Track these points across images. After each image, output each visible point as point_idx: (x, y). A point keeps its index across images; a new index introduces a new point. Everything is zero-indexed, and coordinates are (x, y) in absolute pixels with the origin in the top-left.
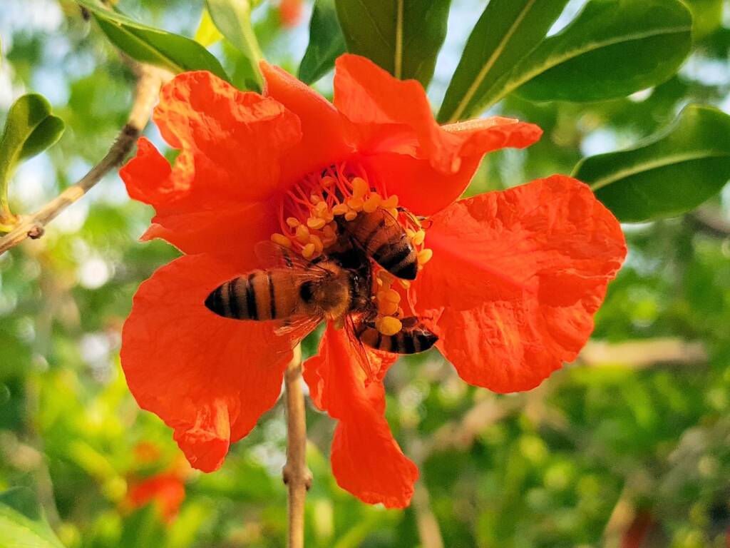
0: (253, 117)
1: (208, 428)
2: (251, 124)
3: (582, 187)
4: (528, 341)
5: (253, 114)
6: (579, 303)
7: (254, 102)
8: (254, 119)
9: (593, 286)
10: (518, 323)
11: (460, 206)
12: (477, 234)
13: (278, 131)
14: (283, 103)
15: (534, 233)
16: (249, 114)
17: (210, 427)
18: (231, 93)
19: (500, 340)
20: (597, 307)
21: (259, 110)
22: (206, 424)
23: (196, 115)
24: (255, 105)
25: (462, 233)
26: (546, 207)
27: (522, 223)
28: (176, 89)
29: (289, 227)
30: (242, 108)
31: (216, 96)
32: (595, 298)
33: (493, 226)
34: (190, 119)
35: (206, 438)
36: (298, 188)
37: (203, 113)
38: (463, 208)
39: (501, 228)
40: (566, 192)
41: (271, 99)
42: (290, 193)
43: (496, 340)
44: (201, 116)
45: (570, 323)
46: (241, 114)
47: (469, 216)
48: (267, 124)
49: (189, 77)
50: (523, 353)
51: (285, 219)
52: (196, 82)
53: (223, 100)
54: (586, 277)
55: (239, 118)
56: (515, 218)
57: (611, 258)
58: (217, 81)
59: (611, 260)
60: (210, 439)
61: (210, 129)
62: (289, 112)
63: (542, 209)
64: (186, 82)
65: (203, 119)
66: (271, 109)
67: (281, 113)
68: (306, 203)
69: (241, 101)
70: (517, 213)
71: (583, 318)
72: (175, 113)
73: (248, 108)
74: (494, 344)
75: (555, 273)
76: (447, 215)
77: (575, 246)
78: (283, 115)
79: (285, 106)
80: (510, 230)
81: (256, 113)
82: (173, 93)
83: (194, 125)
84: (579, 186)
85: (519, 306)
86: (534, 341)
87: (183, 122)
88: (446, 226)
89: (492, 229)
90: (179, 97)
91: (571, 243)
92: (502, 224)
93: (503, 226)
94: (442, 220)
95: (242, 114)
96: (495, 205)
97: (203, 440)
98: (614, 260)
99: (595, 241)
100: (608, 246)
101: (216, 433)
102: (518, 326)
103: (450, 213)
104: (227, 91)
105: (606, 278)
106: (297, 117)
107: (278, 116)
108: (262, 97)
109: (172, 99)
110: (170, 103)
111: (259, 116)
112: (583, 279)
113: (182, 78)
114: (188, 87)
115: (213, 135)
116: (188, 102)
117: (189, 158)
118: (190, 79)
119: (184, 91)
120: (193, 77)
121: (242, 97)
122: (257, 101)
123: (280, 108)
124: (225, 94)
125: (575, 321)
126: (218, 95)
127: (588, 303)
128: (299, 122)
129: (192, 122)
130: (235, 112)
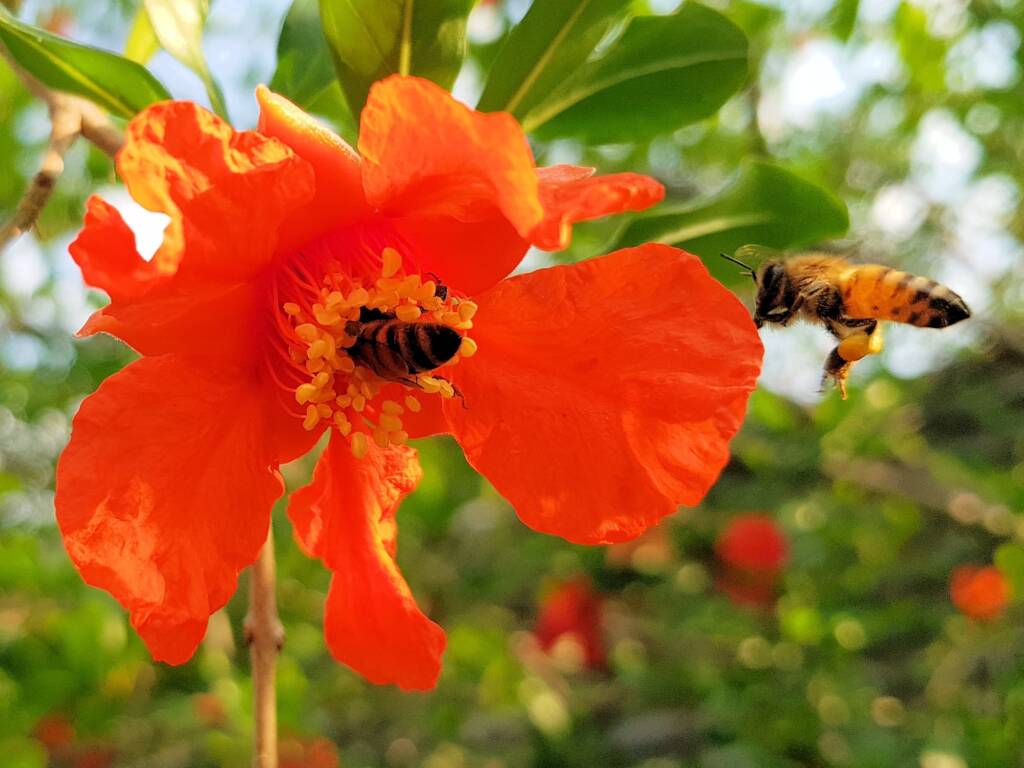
2: (249, 176)
3: (691, 260)
5: (252, 162)
6: (710, 423)
7: (255, 146)
8: (252, 167)
9: (728, 400)
12: (535, 322)
13: (283, 185)
14: (292, 148)
16: (247, 162)
18: (223, 134)
20: (734, 430)
21: (259, 155)
23: (175, 165)
24: (254, 150)
25: (514, 321)
26: (636, 285)
28: (149, 127)
29: (286, 315)
30: (237, 155)
31: (204, 139)
32: (732, 418)
33: (560, 312)
34: (168, 170)
35: (177, 619)
37: (184, 161)
38: (517, 287)
41: (275, 141)
42: (288, 270)
44: (183, 165)
45: (693, 452)
46: (235, 161)
47: (525, 297)
48: (269, 176)
49: (168, 109)
50: (616, 490)
51: (282, 305)
52: (174, 115)
53: (213, 143)
54: (716, 388)
55: (234, 169)
56: (591, 301)
57: (744, 359)
58: (205, 116)
59: (743, 363)
60: (182, 621)
61: (195, 185)
62: (298, 158)
63: (631, 290)
64: (163, 115)
65: (184, 170)
66: (274, 154)
67: (288, 160)
68: (314, 289)
69: (235, 144)
71: (713, 445)
72: (148, 161)
73: (245, 155)
75: (663, 381)
76: (496, 295)
77: (686, 342)
78: (290, 164)
79: (294, 150)
80: (585, 318)
81: (255, 159)
82: (143, 133)
83: (172, 179)
84: (686, 259)
87: (158, 173)
88: (492, 312)
89: (559, 317)
90: (151, 137)
91: (682, 338)
95: (237, 163)
96: (563, 283)
97: (173, 622)
98: (748, 362)
100: (735, 342)
101: (190, 611)
103: (499, 293)
104: (219, 129)
105: (748, 390)
106: (309, 165)
107: (284, 164)
108: (263, 138)
109: (143, 142)
110: (139, 147)
111: (259, 164)
112: (712, 390)
113: (157, 110)
114: (164, 123)
115: (198, 192)
116: (163, 145)
117: (178, 227)
118: (168, 112)
119: (159, 130)
120: (171, 110)
121: (237, 138)
122: (257, 143)
123: (287, 153)
124: (217, 134)
125: (700, 449)
126: (206, 135)
127: (722, 425)
128: (312, 172)
129: (169, 175)
130: (228, 159)
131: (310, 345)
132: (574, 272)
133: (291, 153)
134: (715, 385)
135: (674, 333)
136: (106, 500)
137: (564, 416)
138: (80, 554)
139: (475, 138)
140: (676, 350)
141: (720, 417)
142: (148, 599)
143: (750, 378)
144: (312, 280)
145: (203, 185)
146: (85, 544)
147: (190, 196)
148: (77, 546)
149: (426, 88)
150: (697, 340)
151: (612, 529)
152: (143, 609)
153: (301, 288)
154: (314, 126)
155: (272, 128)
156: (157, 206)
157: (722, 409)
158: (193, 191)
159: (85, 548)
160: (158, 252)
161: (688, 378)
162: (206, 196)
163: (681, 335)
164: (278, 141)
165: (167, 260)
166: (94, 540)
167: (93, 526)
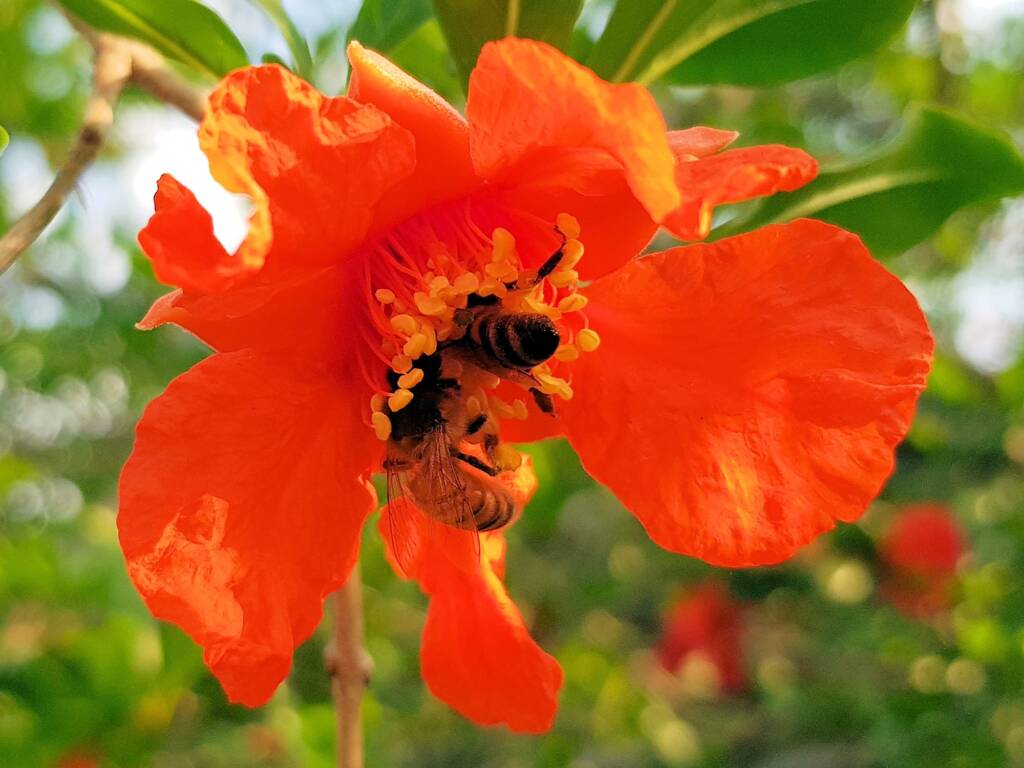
0: (344, 137)
1: (260, 639)
2: (342, 149)
4: (772, 485)
5: (344, 132)
6: (872, 429)
7: (349, 113)
8: (346, 140)
9: (894, 400)
10: (753, 454)
11: (642, 266)
13: (380, 157)
14: (390, 115)
16: (339, 132)
17: (263, 637)
18: (312, 102)
19: (716, 479)
20: (900, 436)
21: (353, 124)
22: (256, 630)
23: (258, 138)
24: (349, 120)
28: (228, 95)
29: (379, 303)
30: (328, 124)
31: (291, 107)
32: (899, 421)
34: (250, 144)
35: (257, 655)
37: (268, 134)
38: (647, 269)
41: (370, 107)
42: (382, 251)
43: (711, 481)
44: (267, 138)
45: (853, 460)
46: (325, 132)
47: (659, 281)
48: (365, 149)
49: (248, 76)
50: (762, 503)
51: (374, 292)
52: (258, 82)
53: (302, 112)
54: (881, 387)
55: (325, 140)
57: (911, 355)
58: (291, 80)
59: (912, 358)
60: (263, 658)
61: (280, 160)
62: (397, 126)
64: (244, 82)
65: (268, 143)
66: (370, 122)
67: (386, 128)
68: (414, 273)
69: (326, 111)
71: (876, 452)
72: (228, 135)
73: (336, 124)
74: (707, 486)
75: (819, 378)
76: (621, 278)
77: (844, 334)
78: (388, 133)
79: (392, 116)
81: (348, 129)
82: (223, 103)
83: (254, 154)
84: (845, 236)
85: (751, 427)
86: (782, 484)
87: (239, 148)
88: (618, 296)
90: (231, 107)
91: (841, 328)
95: (327, 133)
96: (700, 263)
97: (253, 659)
98: (916, 357)
99: (877, 326)
100: (902, 332)
101: (273, 647)
102: (755, 460)
103: (626, 276)
104: (307, 96)
105: (915, 389)
106: (409, 133)
107: (382, 135)
108: (357, 104)
109: (222, 112)
110: (218, 118)
111: (353, 135)
112: (876, 389)
113: (239, 77)
114: (245, 91)
115: (284, 169)
116: (245, 116)
117: (265, 215)
118: (250, 78)
119: (240, 99)
120: (254, 75)
121: (328, 105)
122: (350, 109)
123: (384, 120)
124: (305, 102)
125: (861, 457)
126: (294, 103)
127: (887, 429)
128: (413, 141)
129: (251, 149)
130: (318, 130)
131: (408, 339)
132: (713, 252)
133: (388, 119)
134: (879, 384)
135: (830, 323)
136: (175, 520)
138: (146, 581)
139: (603, 111)
140: (832, 342)
141: (885, 420)
142: (224, 634)
143: (918, 375)
144: (412, 264)
145: (290, 160)
146: (152, 570)
147: (275, 173)
148: (143, 572)
149: (546, 52)
150: (856, 331)
151: (757, 548)
152: (219, 645)
153: (397, 271)
154: (414, 87)
155: (366, 92)
156: (237, 186)
157: (888, 411)
158: (279, 169)
159: (151, 575)
160: (244, 244)
161: (846, 376)
162: (294, 172)
163: (840, 325)
164: (373, 106)
165: (253, 252)
166: (163, 565)
167: (160, 550)
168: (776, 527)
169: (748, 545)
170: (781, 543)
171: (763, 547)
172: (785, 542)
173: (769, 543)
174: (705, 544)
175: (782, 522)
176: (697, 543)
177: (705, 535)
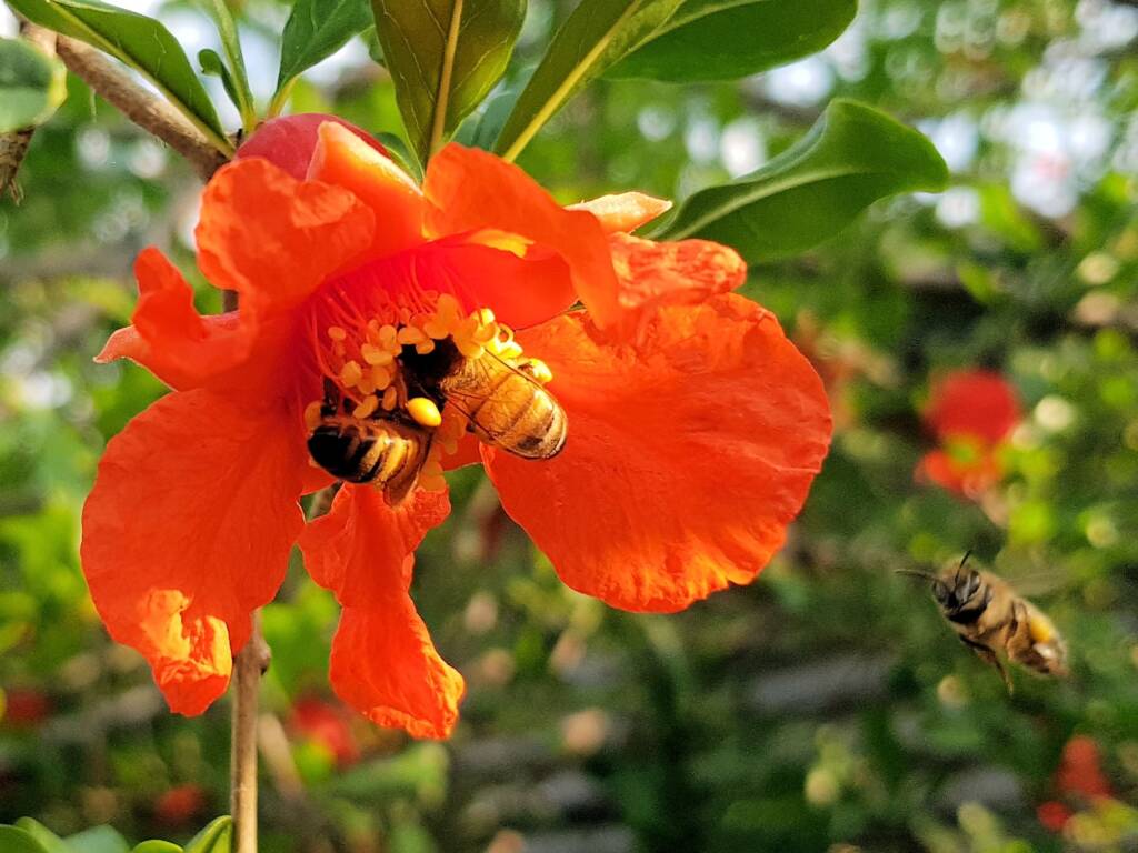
0: (314, 218)
1: (202, 659)
2: (312, 230)
3: (765, 316)
4: (674, 541)
5: (314, 212)
6: (769, 505)
7: (318, 195)
8: (317, 222)
9: (791, 483)
11: (570, 321)
12: (592, 363)
13: (343, 233)
14: (355, 193)
15: (685, 375)
16: (310, 214)
17: (205, 657)
18: (289, 188)
20: (793, 514)
21: (323, 205)
22: (198, 651)
23: (239, 222)
24: (317, 201)
25: (569, 359)
26: (705, 337)
27: (667, 358)
30: (299, 205)
31: (271, 195)
32: (793, 500)
33: (620, 354)
34: (231, 229)
35: (200, 674)
36: (343, 293)
37: (247, 218)
39: (633, 358)
40: (742, 320)
41: (338, 188)
42: (330, 300)
44: (246, 221)
45: (749, 530)
47: (584, 336)
48: (331, 227)
50: (663, 556)
52: (243, 173)
53: (281, 199)
54: (779, 468)
55: (298, 222)
56: (654, 346)
57: (811, 436)
58: (271, 171)
59: (811, 439)
60: (204, 677)
61: (256, 242)
62: (361, 204)
63: (698, 339)
64: (231, 176)
65: (246, 226)
67: (351, 207)
70: (658, 339)
71: (770, 526)
73: (307, 205)
75: (725, 450)
76: (549, 330)
77: (752, 408)
78: (353, 210)
79: (357, 195)
80: (646, 364)
81: (319, 211)
82: (214, 195)
83: (235, 237)
84: (761, 316)
86: (683, 542)
88: (545, 345)
89: (618, 359)
90: (218, 198)
91: (750, 402)
92: (634, 353)
93: (637, 356)
94: (541, 336)
95: (300, 216)
97: (196, 677)
98: (815, 439)
99: (783, 403)
100: (804, 413)
101: (214, 667)
103: (554, 328)
104: (285, 184)
105: (810, 473)
106: (371, 211)
109: (211, 203)
110: (208, 210)
111: (321, 215)
112: (776, 471)
121: (302, 190)
122: (319, 190)
123: (349, 199)
124: (283, 190)
125: (756, 529)
126: (272, 192)
127: (781, 507)
128: (374, 218)
129: (232, 234)
130: (293, 213)
133: (353, 197)
134: (777, 462)
135: (742, 396)
137: (615, 470)
140: (741, 415)
141: (780, 499)
143: (815, 458)
150: (762, 405)
151: (656, 596)
152: (170, 667)
154: (375, 162)
157: (784, 492)
158: (256, 251)
161: (751, 451)
163: (749, 398)
168: (675, 579)
169: (647, 593)
170: (678, 595)
171: (661, 595)
172: (681, 593)
173: (667, 593)
174: (609, 587)
175: (679, 574)
176: (601, 586)
177: (609, 579)
